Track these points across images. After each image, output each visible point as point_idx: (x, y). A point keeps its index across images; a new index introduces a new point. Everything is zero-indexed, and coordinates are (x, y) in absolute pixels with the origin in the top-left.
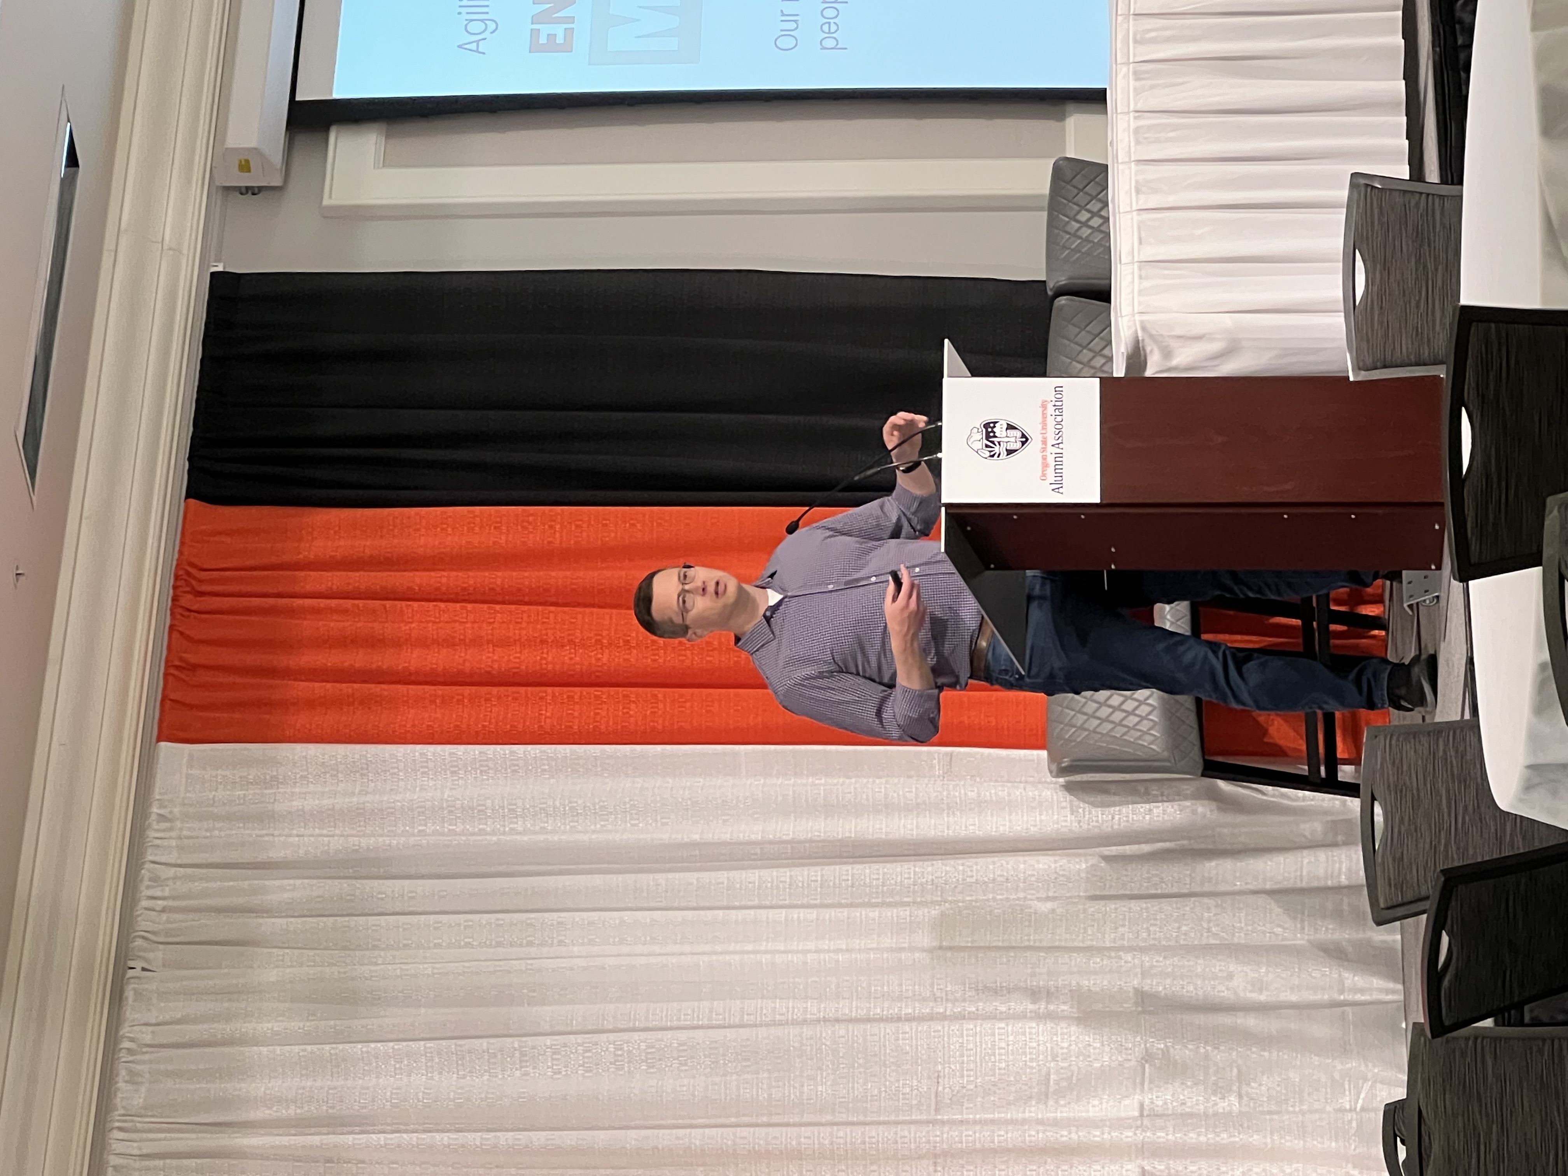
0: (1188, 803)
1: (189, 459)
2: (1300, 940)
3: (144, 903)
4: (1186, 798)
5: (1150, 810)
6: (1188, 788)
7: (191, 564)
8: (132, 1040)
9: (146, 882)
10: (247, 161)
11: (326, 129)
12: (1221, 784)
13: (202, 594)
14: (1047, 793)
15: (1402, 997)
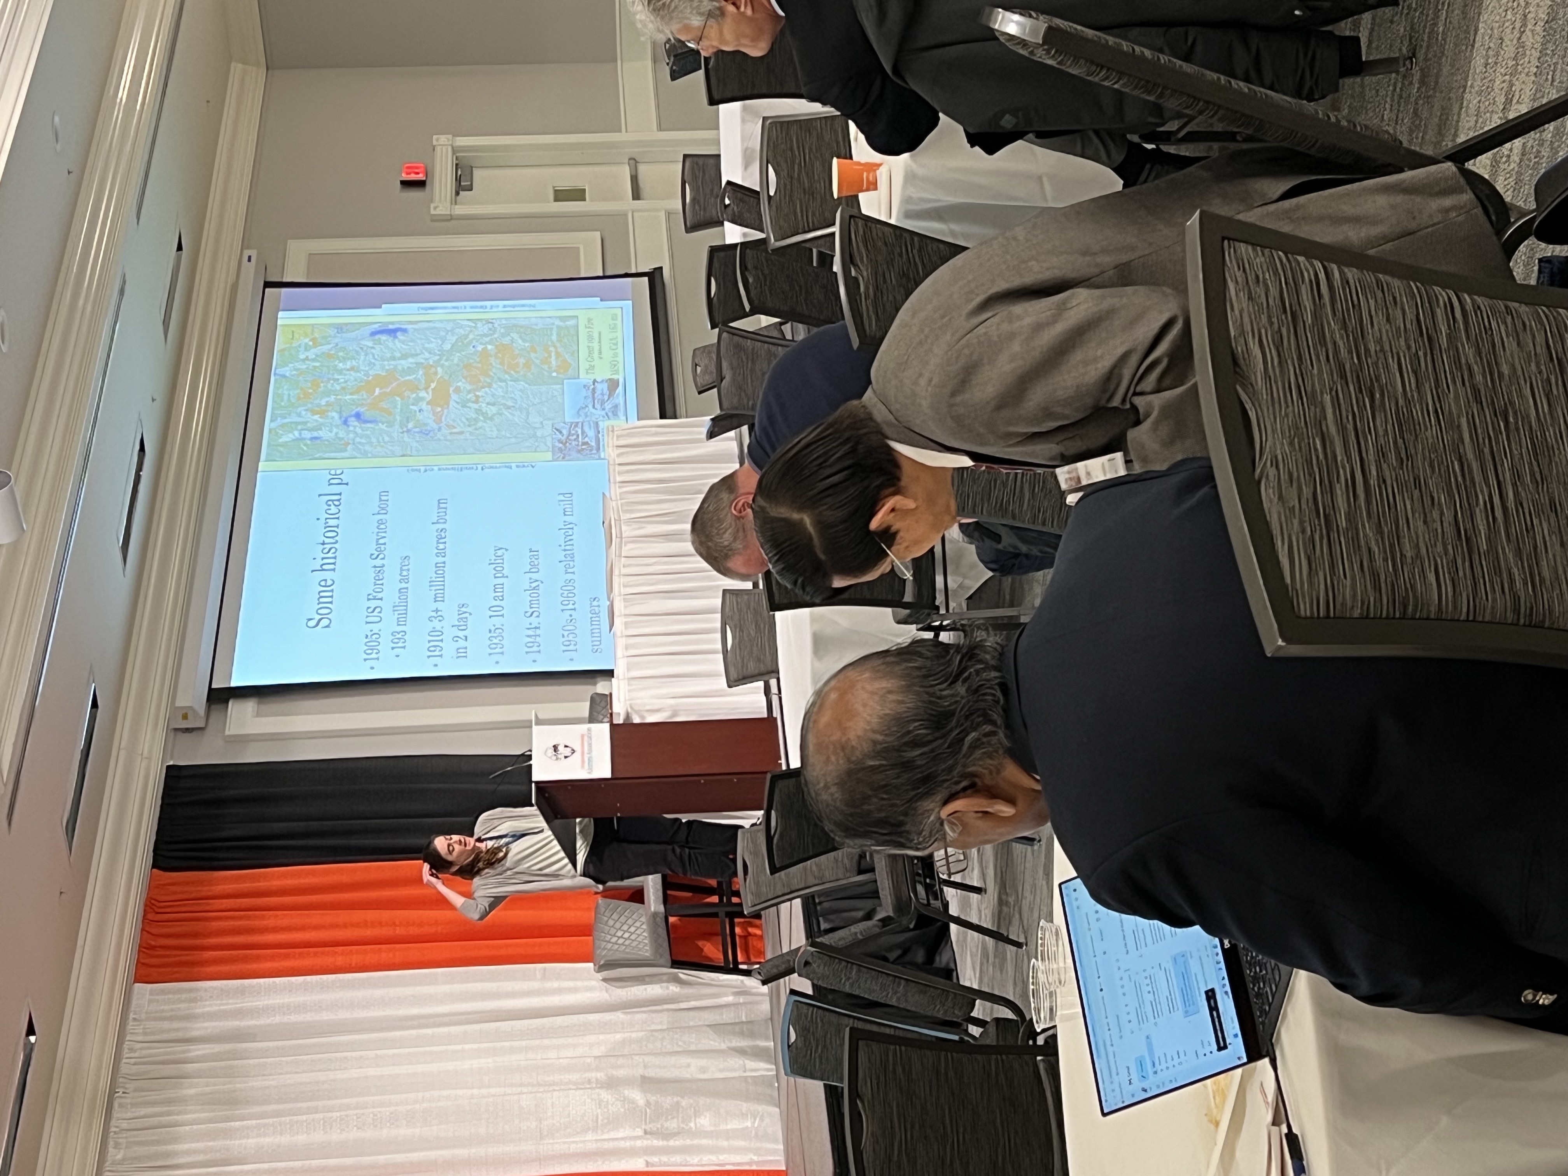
1: (154, 851)
2: (723, 1046)
3: (124, 1061)
4: (663, 982)
5: (646, 989)
7: (153, 899)
8: (117, 1127)
9: (126, 1050)
10: (186, 714)
11: (228, 703)
12: (682, 974)
13: (159, 912)
15: (774, 1073)
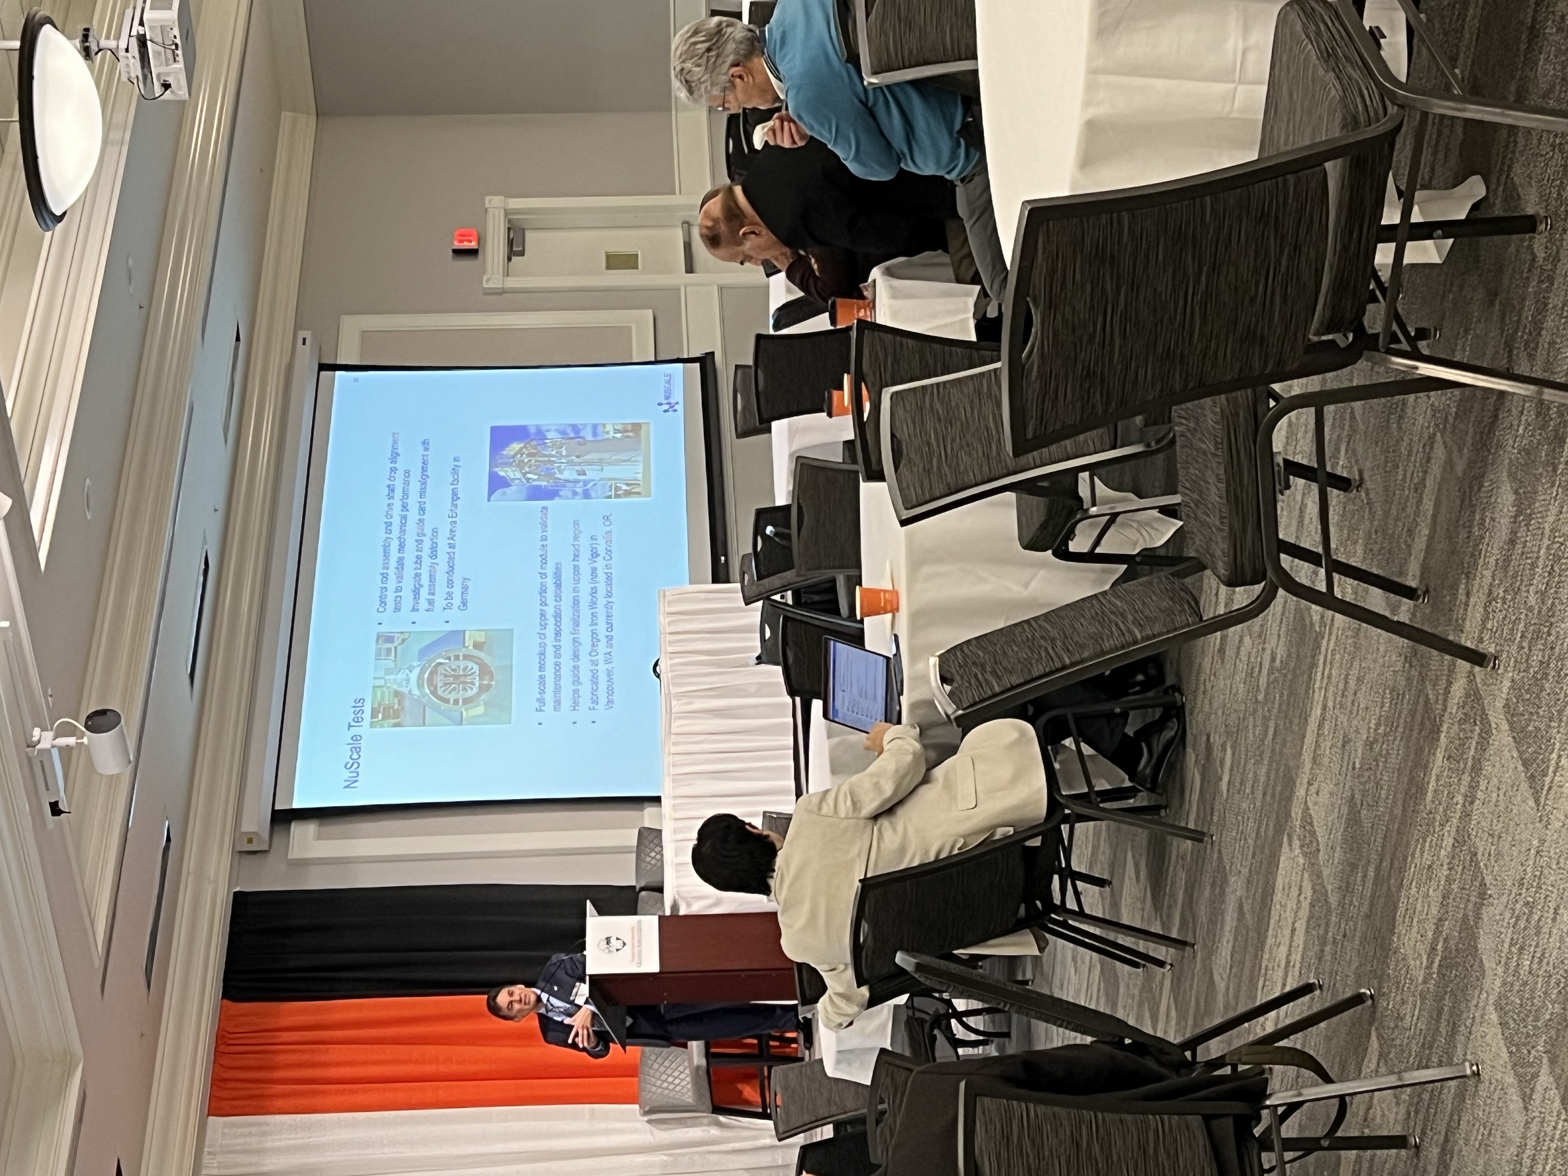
0: (706, 1128)
1: (224, 980)
4: (704, 1124)
5: (688, 1132)
6: (705, 1121)
7: (224, 1031)
10: (251, 837)
11: (290, 824)
12: (722, 1119)
13: (229, 1045)
14: (639, 1125)
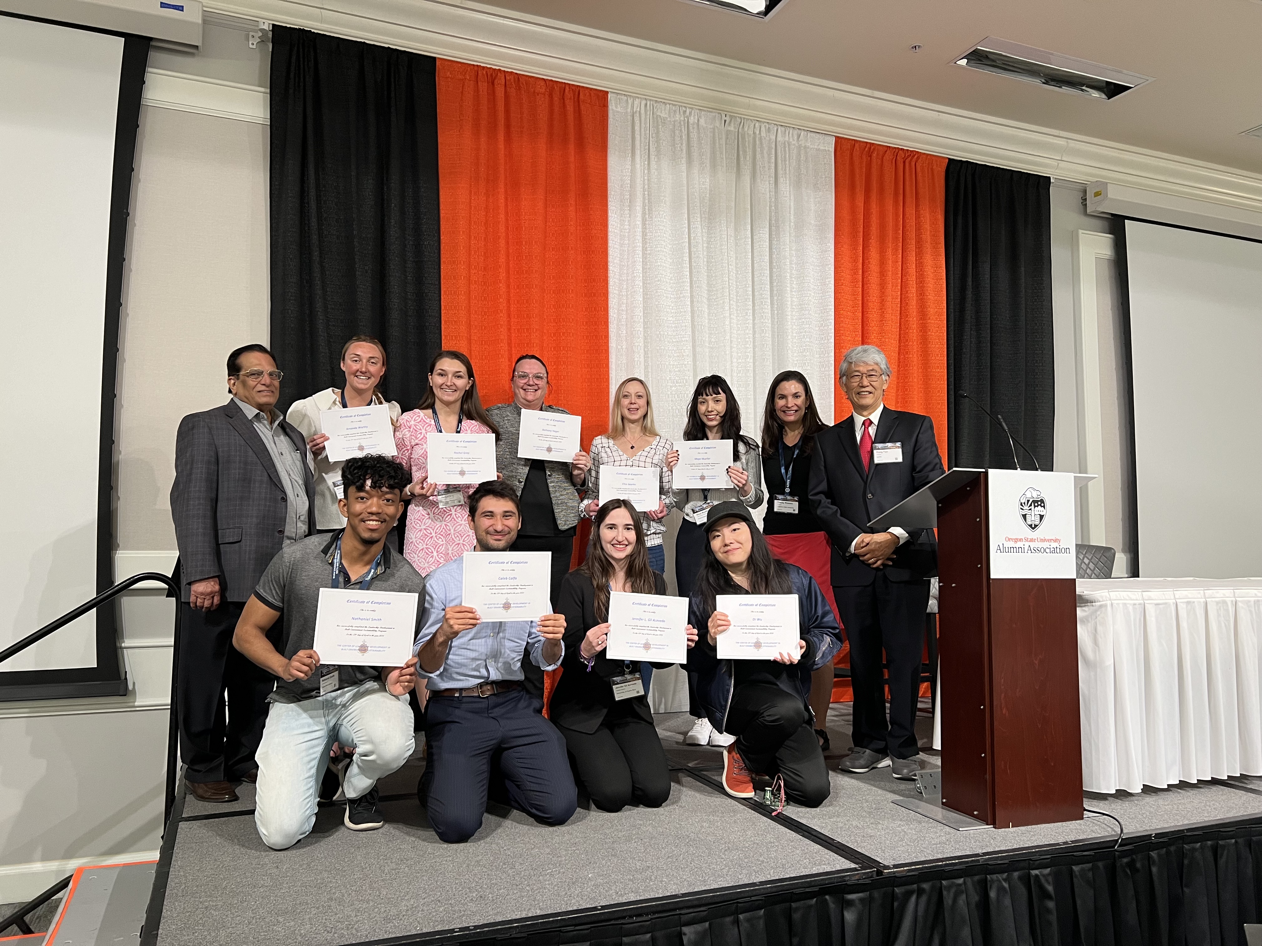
7: (918, 158)
10: (1099, 196)
11: (1111, 233)
13: (904, 162)
